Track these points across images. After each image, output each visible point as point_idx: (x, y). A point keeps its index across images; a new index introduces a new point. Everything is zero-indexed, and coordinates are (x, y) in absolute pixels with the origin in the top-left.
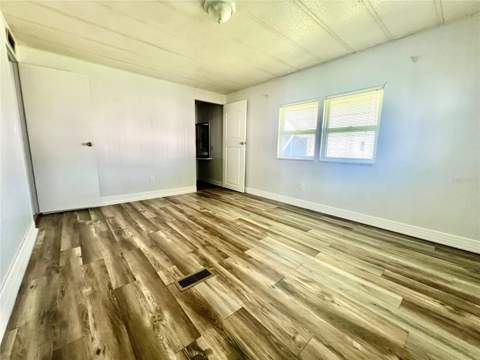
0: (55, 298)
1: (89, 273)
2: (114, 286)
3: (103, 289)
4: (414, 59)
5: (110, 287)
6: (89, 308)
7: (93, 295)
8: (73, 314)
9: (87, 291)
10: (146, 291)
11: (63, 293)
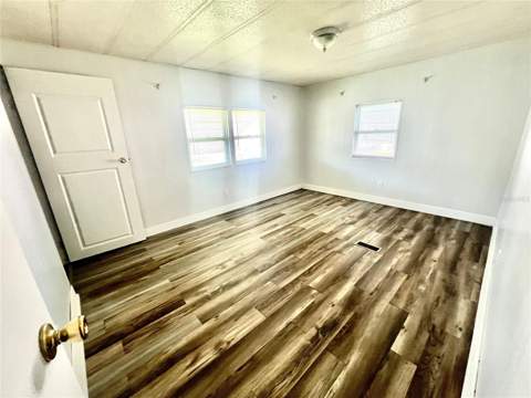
0: (444, 302)
1: (411, 300)
2: (405, 277)
3: (413, 280)
4: (274, 97)
5: (408, 278)
6: (427, 277)
7: (421, 282)
8: (437, 282)
9: (422, 288)
10: (395, 261)
11: (438, 300)
